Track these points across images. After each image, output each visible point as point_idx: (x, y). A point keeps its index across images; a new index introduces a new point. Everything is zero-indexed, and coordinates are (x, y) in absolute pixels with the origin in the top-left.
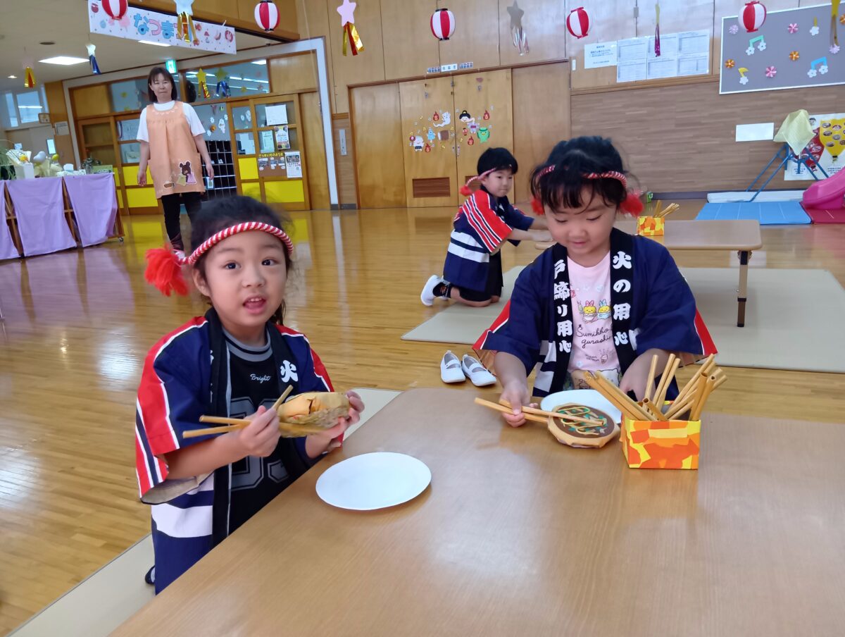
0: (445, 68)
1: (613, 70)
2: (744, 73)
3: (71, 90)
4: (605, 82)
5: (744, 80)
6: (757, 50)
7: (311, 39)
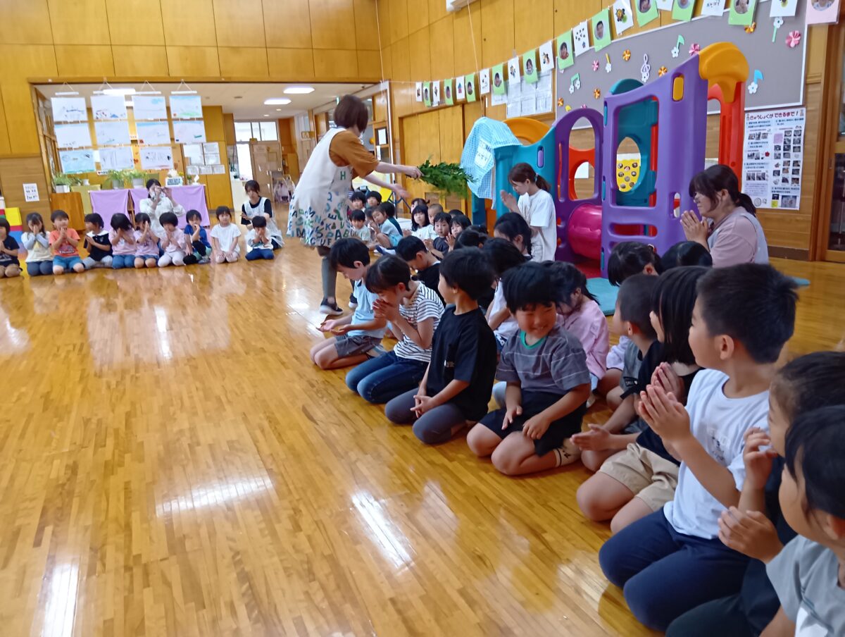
1: (505, 107)
6: (575, 89)
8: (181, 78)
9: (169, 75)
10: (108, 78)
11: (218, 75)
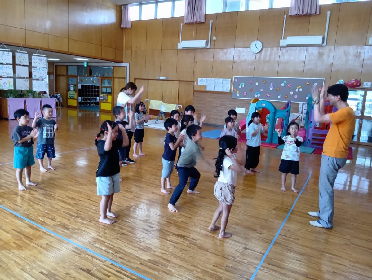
0: (161, 78)
1: (205, 87)
2: (238, 93)
3: (56, 66)
4: (203, 90)
5: (238, 95)
6: (242, 87)
7: (126, 63)
8: (53, 50)
9: (48, 47)
10: (23, 45)
11: (67, 51)
